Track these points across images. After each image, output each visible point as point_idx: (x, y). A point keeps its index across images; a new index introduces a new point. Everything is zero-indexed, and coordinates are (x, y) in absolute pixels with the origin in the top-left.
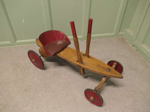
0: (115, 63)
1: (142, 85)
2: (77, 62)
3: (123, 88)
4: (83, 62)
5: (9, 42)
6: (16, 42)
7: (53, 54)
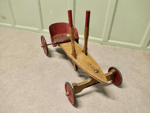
0: (114, 69)
1: (141, 109)
2: (71, 55)
3: (113, 101)
4: (77, 57)
5: (37, 29)
6: (43, 30)
7: (55, 42)
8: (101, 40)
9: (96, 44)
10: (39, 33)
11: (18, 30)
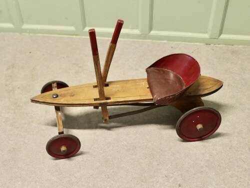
5: (72, 28)
8: (206, 36)
9: (196, 45)
10: (76, 35)
11: (28, 34)
